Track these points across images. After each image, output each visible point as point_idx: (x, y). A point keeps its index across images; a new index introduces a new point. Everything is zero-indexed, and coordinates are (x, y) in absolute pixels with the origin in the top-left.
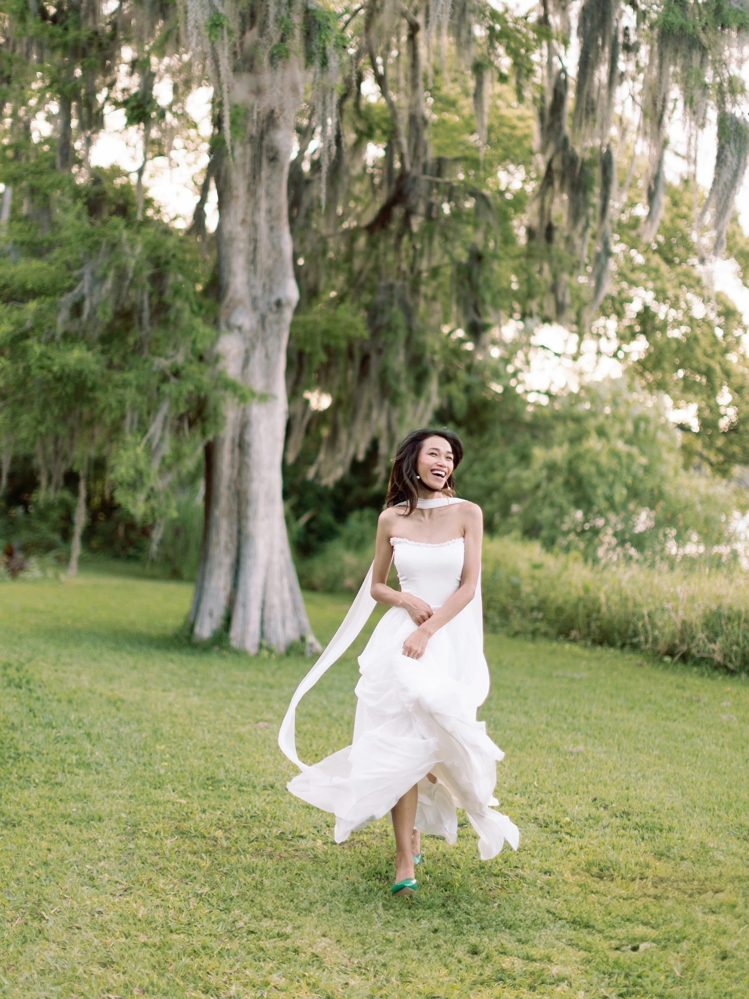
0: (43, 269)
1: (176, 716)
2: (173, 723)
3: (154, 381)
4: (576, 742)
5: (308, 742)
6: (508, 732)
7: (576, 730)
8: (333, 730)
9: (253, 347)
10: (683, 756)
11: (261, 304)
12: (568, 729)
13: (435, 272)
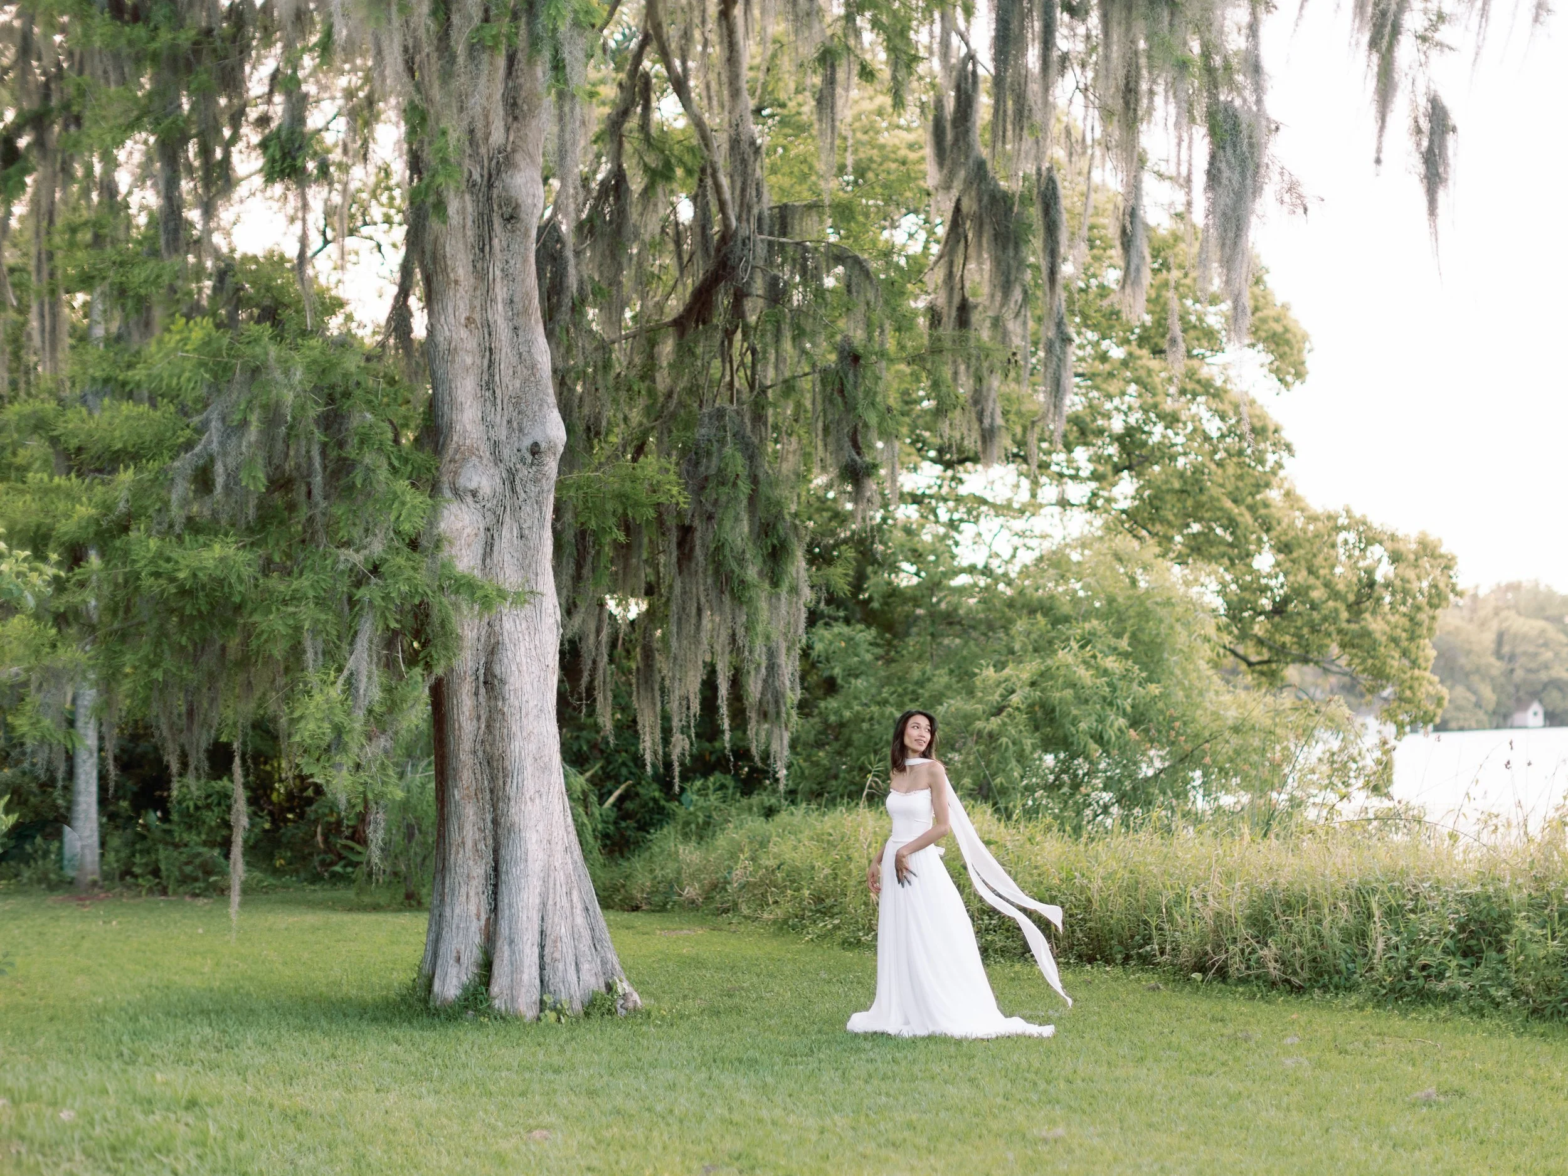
0: (140, 417)
1: (394, 1131)
2: (389, 1143)
3: (343, 587)
4: (1053, 1122)
5: (612, 1158)
6: (942, 1114)
7: (1053, 1101)
8: (655, 1133)
9: (499, 522)
10: (1226, 1130)
11: (506, 452)
12: (1040, 1100)
13: (789, 387)
